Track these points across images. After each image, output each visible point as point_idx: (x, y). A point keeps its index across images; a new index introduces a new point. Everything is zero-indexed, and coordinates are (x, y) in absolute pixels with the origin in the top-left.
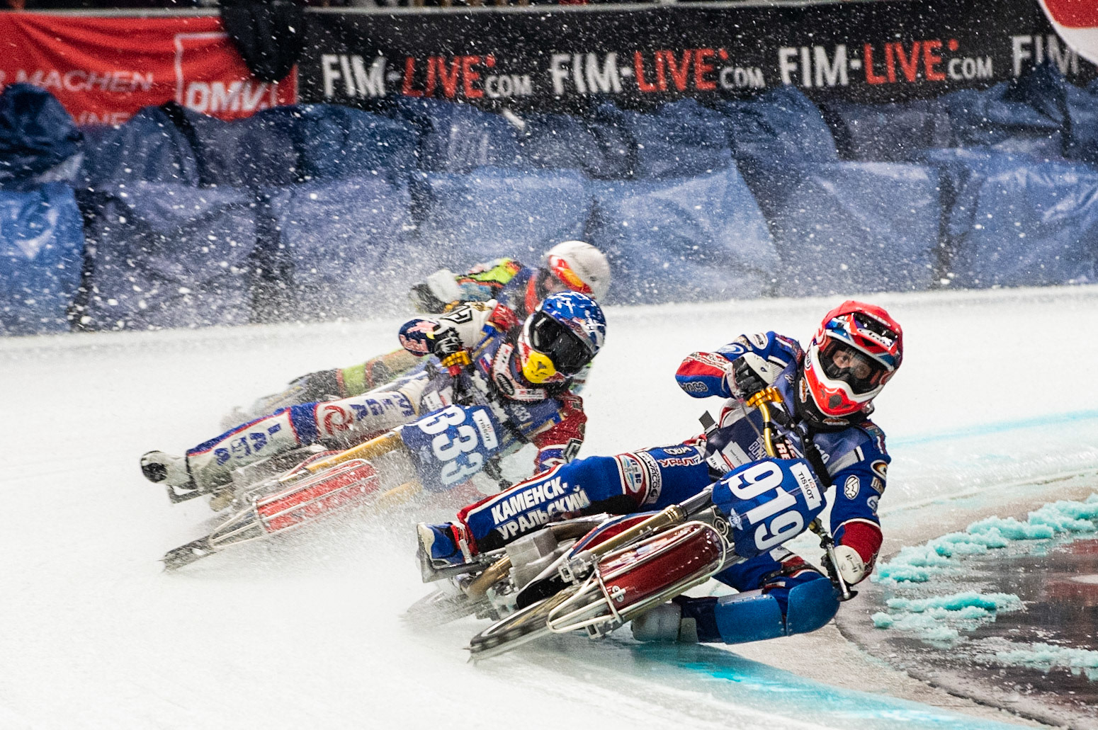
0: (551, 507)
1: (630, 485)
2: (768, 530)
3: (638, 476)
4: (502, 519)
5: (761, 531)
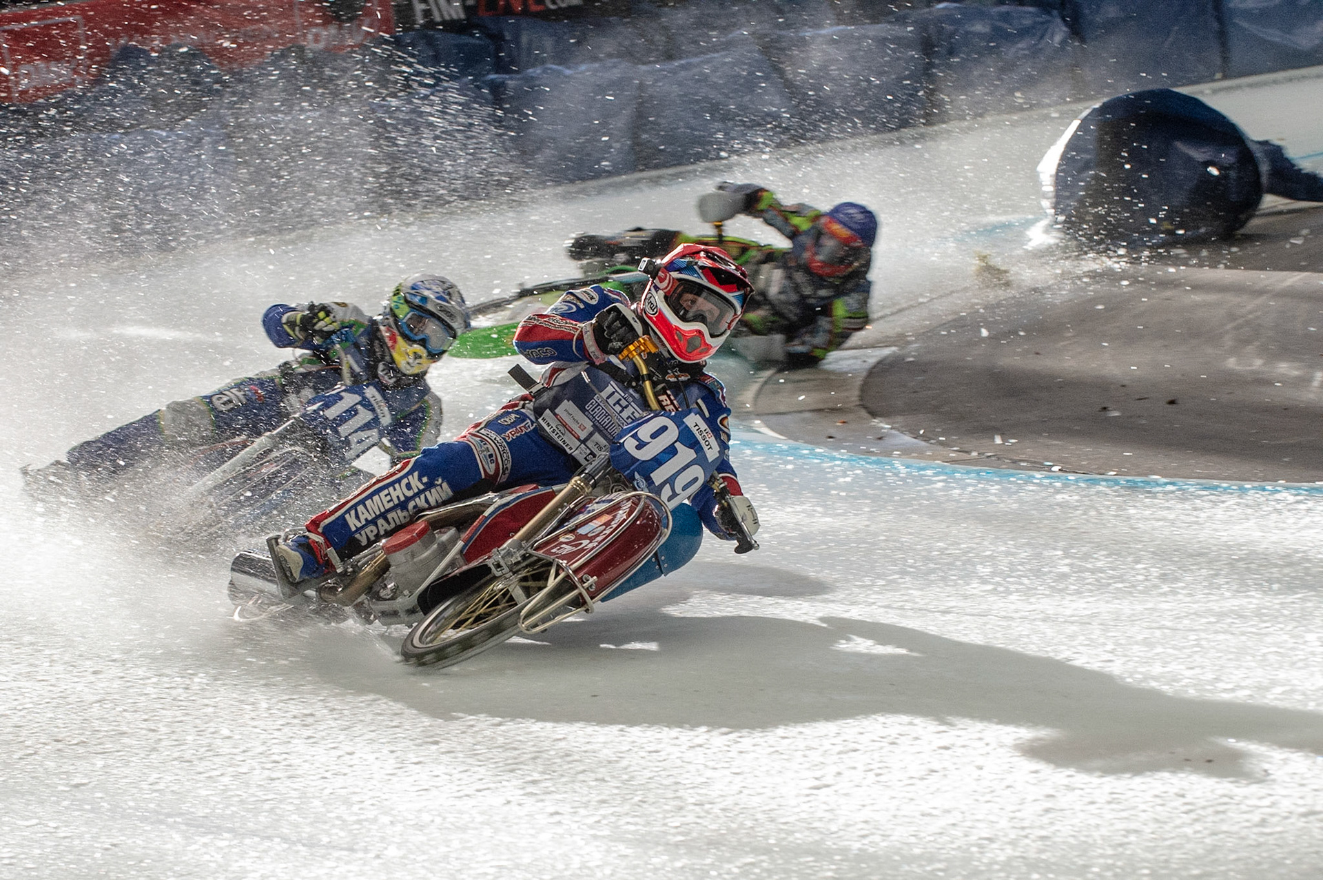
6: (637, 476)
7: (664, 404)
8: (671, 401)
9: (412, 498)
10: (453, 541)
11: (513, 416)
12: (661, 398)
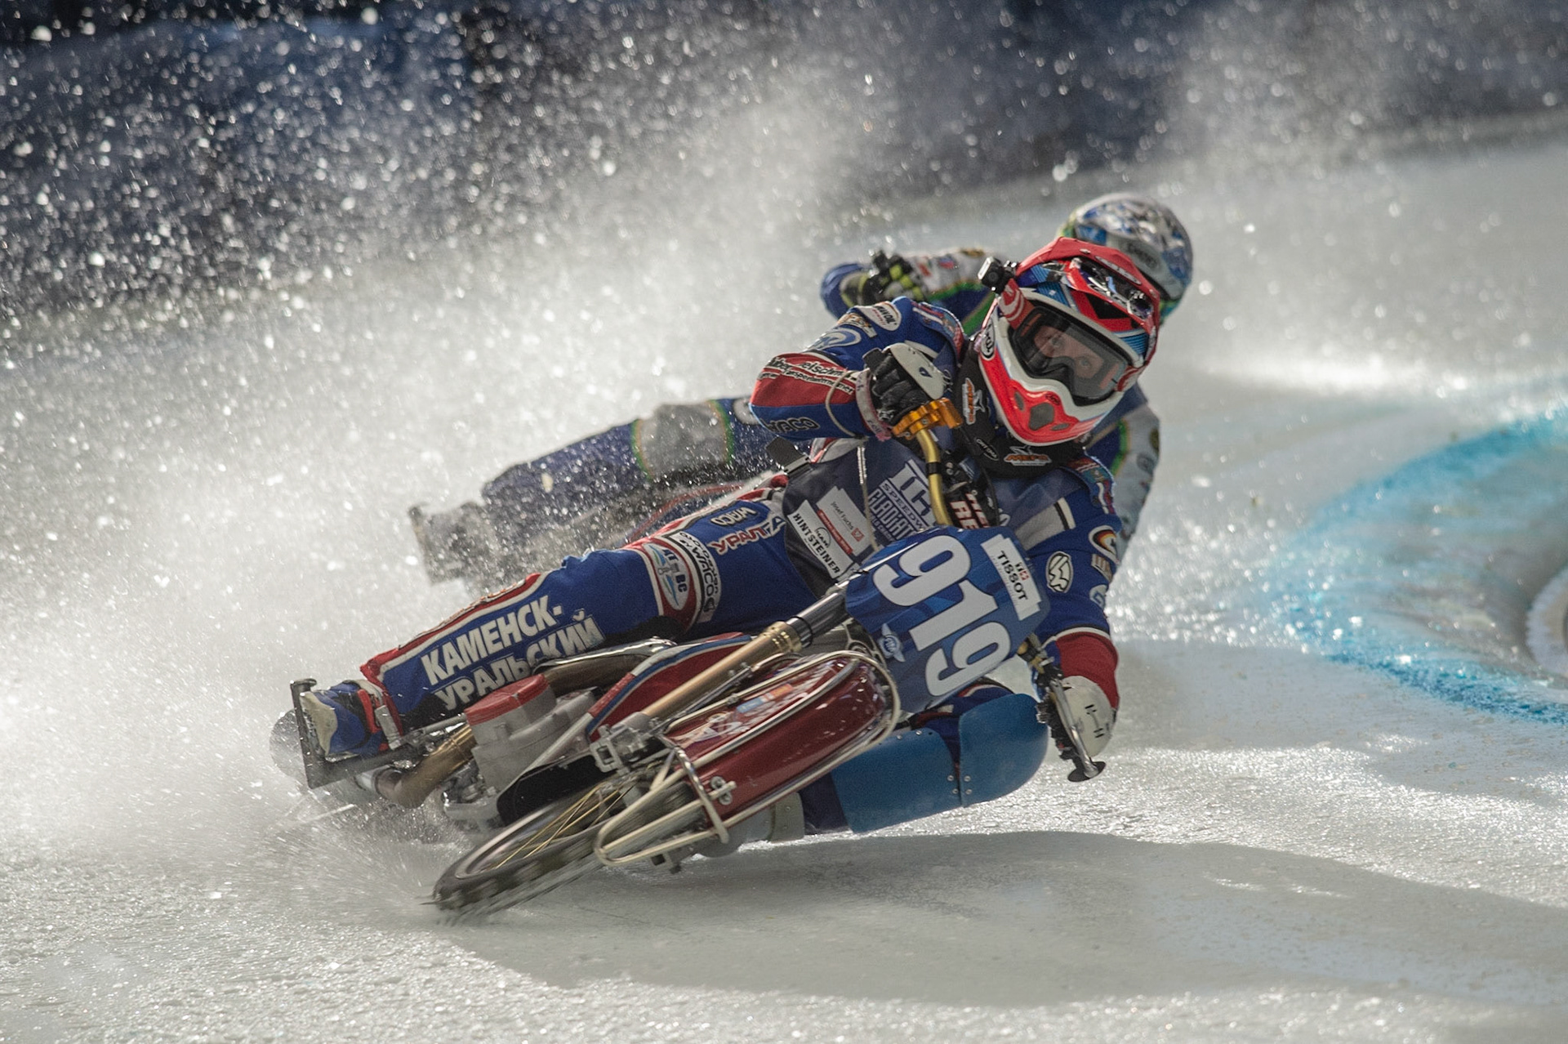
0: (532, 651)
1: (669, 597)
2: (949, 659)
3: (681, 578)
4: (443, 676)
5: (937, 662)
6: (886, 631)
7: (960, 515)
8: (974, 512)
9: (536, 639)
10: (579, 712)
11: (745, 510)
12: (956, 505)
